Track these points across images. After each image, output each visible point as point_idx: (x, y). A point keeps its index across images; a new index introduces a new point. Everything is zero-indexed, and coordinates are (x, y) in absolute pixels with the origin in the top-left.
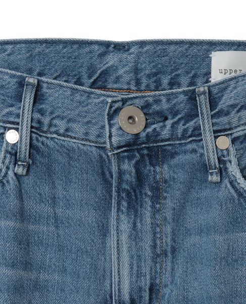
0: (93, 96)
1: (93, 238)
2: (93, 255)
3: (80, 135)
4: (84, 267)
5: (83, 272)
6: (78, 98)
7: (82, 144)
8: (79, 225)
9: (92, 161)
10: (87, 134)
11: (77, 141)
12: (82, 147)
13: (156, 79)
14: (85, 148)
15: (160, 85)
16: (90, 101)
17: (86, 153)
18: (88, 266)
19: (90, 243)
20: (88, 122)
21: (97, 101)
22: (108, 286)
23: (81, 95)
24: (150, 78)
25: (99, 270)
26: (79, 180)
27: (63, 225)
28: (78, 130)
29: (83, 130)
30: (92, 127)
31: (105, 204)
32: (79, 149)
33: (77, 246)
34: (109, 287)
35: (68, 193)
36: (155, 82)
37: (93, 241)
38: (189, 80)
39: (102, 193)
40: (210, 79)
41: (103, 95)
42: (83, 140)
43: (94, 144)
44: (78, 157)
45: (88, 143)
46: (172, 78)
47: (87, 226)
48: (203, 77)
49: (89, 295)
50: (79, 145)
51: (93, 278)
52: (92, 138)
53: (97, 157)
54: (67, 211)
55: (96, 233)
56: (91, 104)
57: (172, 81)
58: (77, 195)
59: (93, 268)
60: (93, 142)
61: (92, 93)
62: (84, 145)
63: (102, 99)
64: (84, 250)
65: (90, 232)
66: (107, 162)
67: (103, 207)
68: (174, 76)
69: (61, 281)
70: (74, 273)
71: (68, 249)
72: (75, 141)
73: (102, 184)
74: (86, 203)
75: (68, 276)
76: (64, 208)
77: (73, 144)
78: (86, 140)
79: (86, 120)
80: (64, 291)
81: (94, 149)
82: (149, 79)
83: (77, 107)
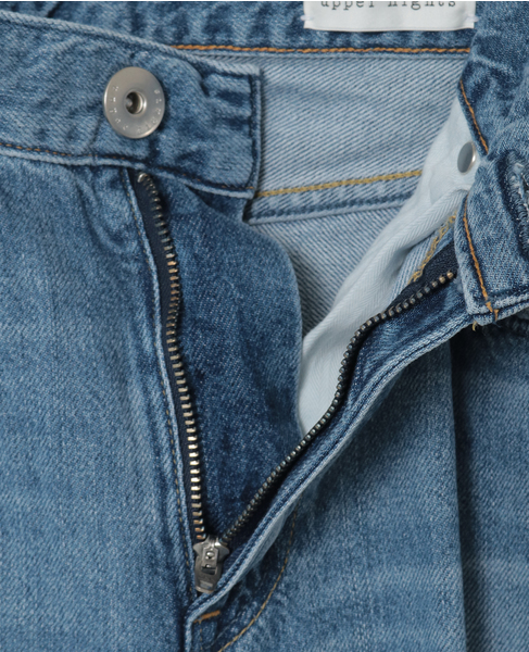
0: (48, 35)
1: (96, 388)
2: (101, 432)
3: (27, 138)
4: (82, 466)
5: (82, 479)
6: (14, 44)
7: (32, 161)
8: (56, 358)
9: (59, 202)
10: (42, 134)
11: (19, 154)
12: (31, 168)
13: (176, 18)
14: (40, 171)
15: (187, 31)
16: (42, 49)
17: (43, 185)
18: (90, 463)
19: (90, 401)
20: (43, 104)
21: (60, 47)
22: (153, 511)
23: (20, 36)
24: (162, 15)
25: (122, 469)
26: (38, 245)
27: (11, 366)
28: (22, 125)
29: (33, 125)
30: (53, 115)
31: (112, 303)
32: (24, 173)
33: (56, 413)
34: (156, 517)
35: (14, 280)
36: (174, 23)
37: (96, 395)
38: (250, 22)
39: (98, 276)
40: (302, 18)
41: (74, 32)
42: (33, 149)
43: (61, 160)
44: (25, 193)
45: (48, 158)
46: (211, 17)
47: (76, 357)
48: (286, 14)
49: (104, 539)
50: (25, 163)
51: (109, 493)
52: (56, 142)
53: (73, 193)
54: (17, 327)
55: (102, 374)
56: (44, 58)
57: (213, 22)
58: (40, 282)
59: (105, 467)
60: (59, 154)
61: (47, 28)
62: (36, 163)
63: (72, 40)
64: (77, 421)
65: (87, 373)
66: (95, 204)
67: (108, 310)
68: (216, 11)
69: (29, 509)
70: (59, 484)
71: (32, 424)
72: (13, 153)
73: (94, 254)
74: (65, 302)
75: (45, 494)
76: (9, 320)
77: (9, 161)
78: (43, 150)
79: (37, 98)
80: (42, 534)
81: (62, 172)
82: (160, 16)
83: (13, 67)
